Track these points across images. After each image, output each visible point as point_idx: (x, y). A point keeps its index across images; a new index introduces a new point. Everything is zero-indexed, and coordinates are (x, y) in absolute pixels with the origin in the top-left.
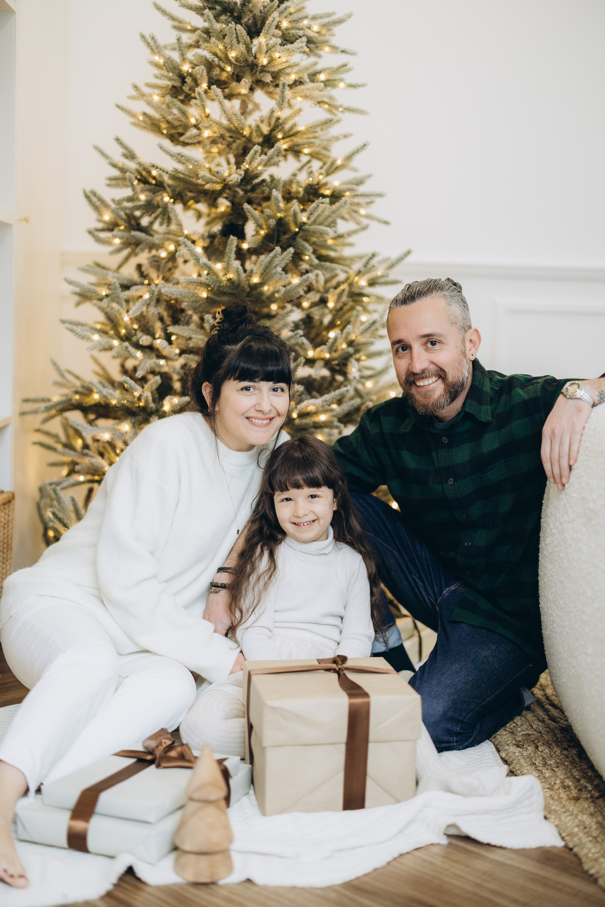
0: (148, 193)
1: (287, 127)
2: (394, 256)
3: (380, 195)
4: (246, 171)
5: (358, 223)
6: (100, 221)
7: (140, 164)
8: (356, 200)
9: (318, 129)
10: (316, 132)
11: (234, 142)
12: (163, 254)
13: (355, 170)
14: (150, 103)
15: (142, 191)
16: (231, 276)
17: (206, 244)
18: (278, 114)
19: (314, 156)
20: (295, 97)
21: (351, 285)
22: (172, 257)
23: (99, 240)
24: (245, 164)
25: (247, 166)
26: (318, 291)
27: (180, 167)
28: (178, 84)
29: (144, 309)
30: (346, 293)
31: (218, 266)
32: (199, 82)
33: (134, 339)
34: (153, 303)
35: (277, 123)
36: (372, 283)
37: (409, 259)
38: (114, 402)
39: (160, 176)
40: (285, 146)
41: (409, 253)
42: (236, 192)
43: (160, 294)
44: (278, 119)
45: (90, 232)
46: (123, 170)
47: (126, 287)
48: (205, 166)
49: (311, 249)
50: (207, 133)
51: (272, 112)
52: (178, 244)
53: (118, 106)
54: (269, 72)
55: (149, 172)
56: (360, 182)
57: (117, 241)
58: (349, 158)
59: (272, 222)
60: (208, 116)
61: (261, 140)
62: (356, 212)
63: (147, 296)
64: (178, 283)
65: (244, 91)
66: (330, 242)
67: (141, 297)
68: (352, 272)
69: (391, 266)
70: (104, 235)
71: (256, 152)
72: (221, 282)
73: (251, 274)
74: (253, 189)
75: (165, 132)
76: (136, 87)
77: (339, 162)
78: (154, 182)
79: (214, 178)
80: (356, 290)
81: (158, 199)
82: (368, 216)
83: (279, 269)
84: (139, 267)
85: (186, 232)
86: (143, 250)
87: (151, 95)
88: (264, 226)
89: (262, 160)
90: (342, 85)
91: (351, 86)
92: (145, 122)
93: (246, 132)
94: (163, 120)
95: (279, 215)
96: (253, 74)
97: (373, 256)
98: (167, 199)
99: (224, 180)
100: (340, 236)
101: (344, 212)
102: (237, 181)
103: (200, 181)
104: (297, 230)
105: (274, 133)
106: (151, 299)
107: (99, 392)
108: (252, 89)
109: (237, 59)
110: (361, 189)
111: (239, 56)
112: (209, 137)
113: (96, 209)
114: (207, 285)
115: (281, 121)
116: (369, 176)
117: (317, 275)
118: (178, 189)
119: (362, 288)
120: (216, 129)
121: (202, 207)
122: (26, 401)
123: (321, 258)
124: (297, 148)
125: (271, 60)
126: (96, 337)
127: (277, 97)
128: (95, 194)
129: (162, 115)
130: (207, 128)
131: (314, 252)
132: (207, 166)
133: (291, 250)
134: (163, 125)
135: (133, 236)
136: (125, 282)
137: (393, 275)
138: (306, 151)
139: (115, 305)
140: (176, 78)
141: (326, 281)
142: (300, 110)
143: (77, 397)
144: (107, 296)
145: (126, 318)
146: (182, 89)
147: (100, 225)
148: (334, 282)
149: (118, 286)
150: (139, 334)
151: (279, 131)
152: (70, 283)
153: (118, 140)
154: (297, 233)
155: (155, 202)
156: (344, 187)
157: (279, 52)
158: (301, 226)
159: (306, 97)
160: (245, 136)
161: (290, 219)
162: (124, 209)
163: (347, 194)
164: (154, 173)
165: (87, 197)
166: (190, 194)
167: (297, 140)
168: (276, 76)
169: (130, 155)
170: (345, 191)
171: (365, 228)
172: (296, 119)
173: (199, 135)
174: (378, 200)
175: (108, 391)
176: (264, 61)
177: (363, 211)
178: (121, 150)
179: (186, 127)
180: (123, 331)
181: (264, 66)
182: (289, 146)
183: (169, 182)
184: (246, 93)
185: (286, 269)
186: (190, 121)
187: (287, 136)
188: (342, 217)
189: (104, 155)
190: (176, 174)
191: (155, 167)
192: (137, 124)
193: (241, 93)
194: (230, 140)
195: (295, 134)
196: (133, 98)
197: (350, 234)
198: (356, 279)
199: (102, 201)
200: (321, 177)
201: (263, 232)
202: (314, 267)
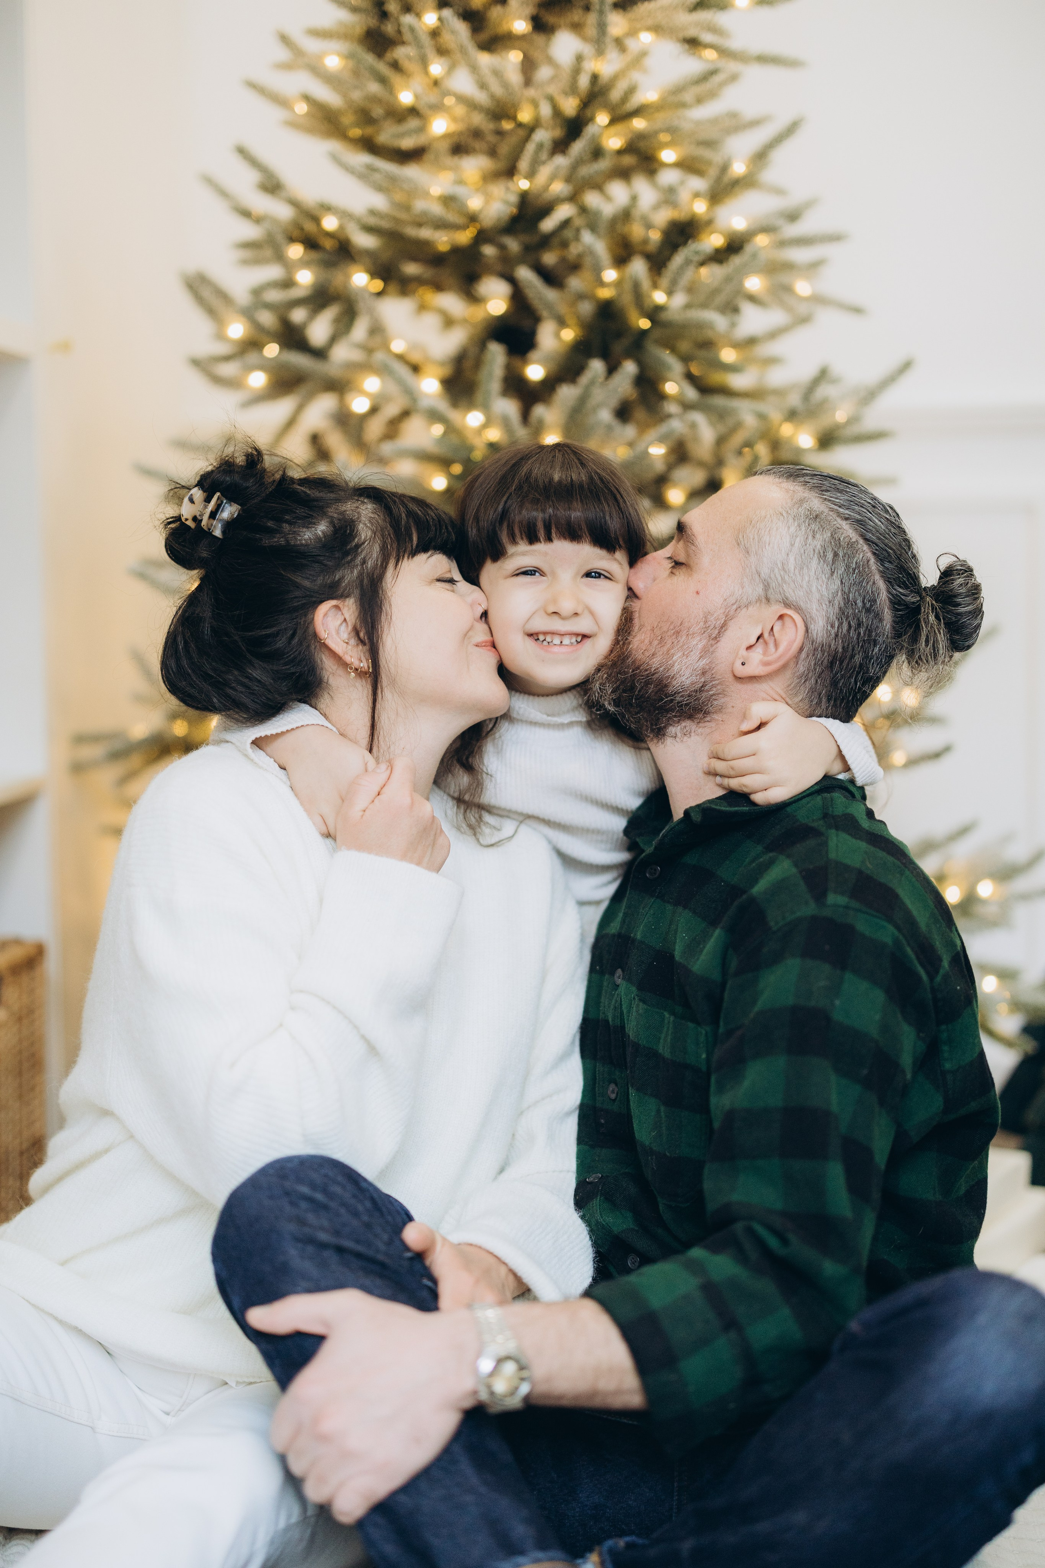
0: (315, 268)
1: (615, 95)
3: (835, 238)
4: (524, 197)
5: (789, 309)
6: (221, 337)
7: (294, 203)
8: (785, 255)
9: (688, 96)
10: (683, 105)
13: (779, 191)
14: (317, 70)
15: (304, 263)
16: (494, 435)
17: (446, 371)
18: (592, 65)
19: (688, 166)
20: (633, 33)
21: (775, 445)
23: (219, 381)
24: (515, 178)
25: (524, 184)
26: (701, 464)
27: (381, 203)
28: (372, 21)
31: (474, 419)
32: (416, 10)
35: (596, 89)
36: (826, 441)
39: (341, 227)
40: (614, 142)
41: (906, 366)
44: (595, 78)
45: (196, 363)
46: (258, 220)
48: (430, 193)
49: (676, 367)
50: (438, 127)
51: (579, 58)
53: (250, 84)
55: (316, 220)
56: (793, 216)
57: (258, 380)
58: (761, 157)
59: (586, 308)
60: (436, 85)
61: (559, 130)
62: (788, 289)
65: (521, 26)
66: (728, 355)
68: (775, 416)
69: (868, 397)
70: (228, 370)
71: (540, 146)
72: (471, 449)
73: (539, 428)
74: (545, 242)
75: (354, 134)
76: (285, 39)
77: (739, 168)
78: (328, 244)
79: (452, 217)
80: (785, 455)
81: (337, 279)
82: (818, 300)
83: (605, 415)
84: (315, 439)
85: (398, 346)
86: (314, 395)
87: (320, 57)
88: (571, 320)
89: (557, 168)
92: (308, 115)
93: (524, 115)
94: (347, 106)
95: (605, 293)
97: (823, 376)
98: (360, 279)
99: (473, 218)
100: (751, 342)
101: (754, 283)
102: (499, 220)
104: (644, 324)
105: (587, 112)
108: (540, 26)
110: (797, 228)
112: (445, 136)
113: (211, 312)
114: (444, 463)
115: (600, 83)
116: (811, 203)
117: (695, 425)
118: (383, 256)
119: (799, 451)
120: (457, 110)
121: (450, 301)
122: (81, 739)
123: (705, 388)
124: (646, 150)
127: (591, 30)
128: (204, 278)
129: (345, 96)
130: (438, 111)
131: (690, 377)
133: (630, 368)
134: (347, 119)
135: (292, 367)
137: (871, 421)
138: (668, 156)
141: (720, 441)
142: (643, 54)
146: (379, 27)
147: (222, 349)
148: (736, 441)
151: (600, 106)
152: (148, 473)
153: (242, 151)
154: (644, 333)
155: (332, 288)
156: (753, 227)
158: (655, 314)
159: (657, 29)
161: (627, 300)
162: (268, 306)
163: (762, 240)
164: (330, 223)
165: (190, 286)
166: (411, 269)
167: (639, 124)
169: (272, 185)
170: (753, 234)
171: (804, 320)
172: (636, 76)
173: (422, 129)
174: (836, 251)
177: (803, 288)
178: (252, 177)
179: (394, 114)
182: (626, 142)
183: (364, 241)
184: (526, 32)
185: (623, 413)
186: (396, 98)
187: (619, 117)
188: (752, 298)
189: (223, 193)
190: (372, 221)
191: (327, 208)
192: (294, 124)
193: (514, 32)
194: (491, 138)
195: (637, 112)
196: (286, 67)
197: (774, 334)
198: (787, 430)
199: (224, 296)
200: (700, 207)
201: (569, 335)
202: (687, 406)
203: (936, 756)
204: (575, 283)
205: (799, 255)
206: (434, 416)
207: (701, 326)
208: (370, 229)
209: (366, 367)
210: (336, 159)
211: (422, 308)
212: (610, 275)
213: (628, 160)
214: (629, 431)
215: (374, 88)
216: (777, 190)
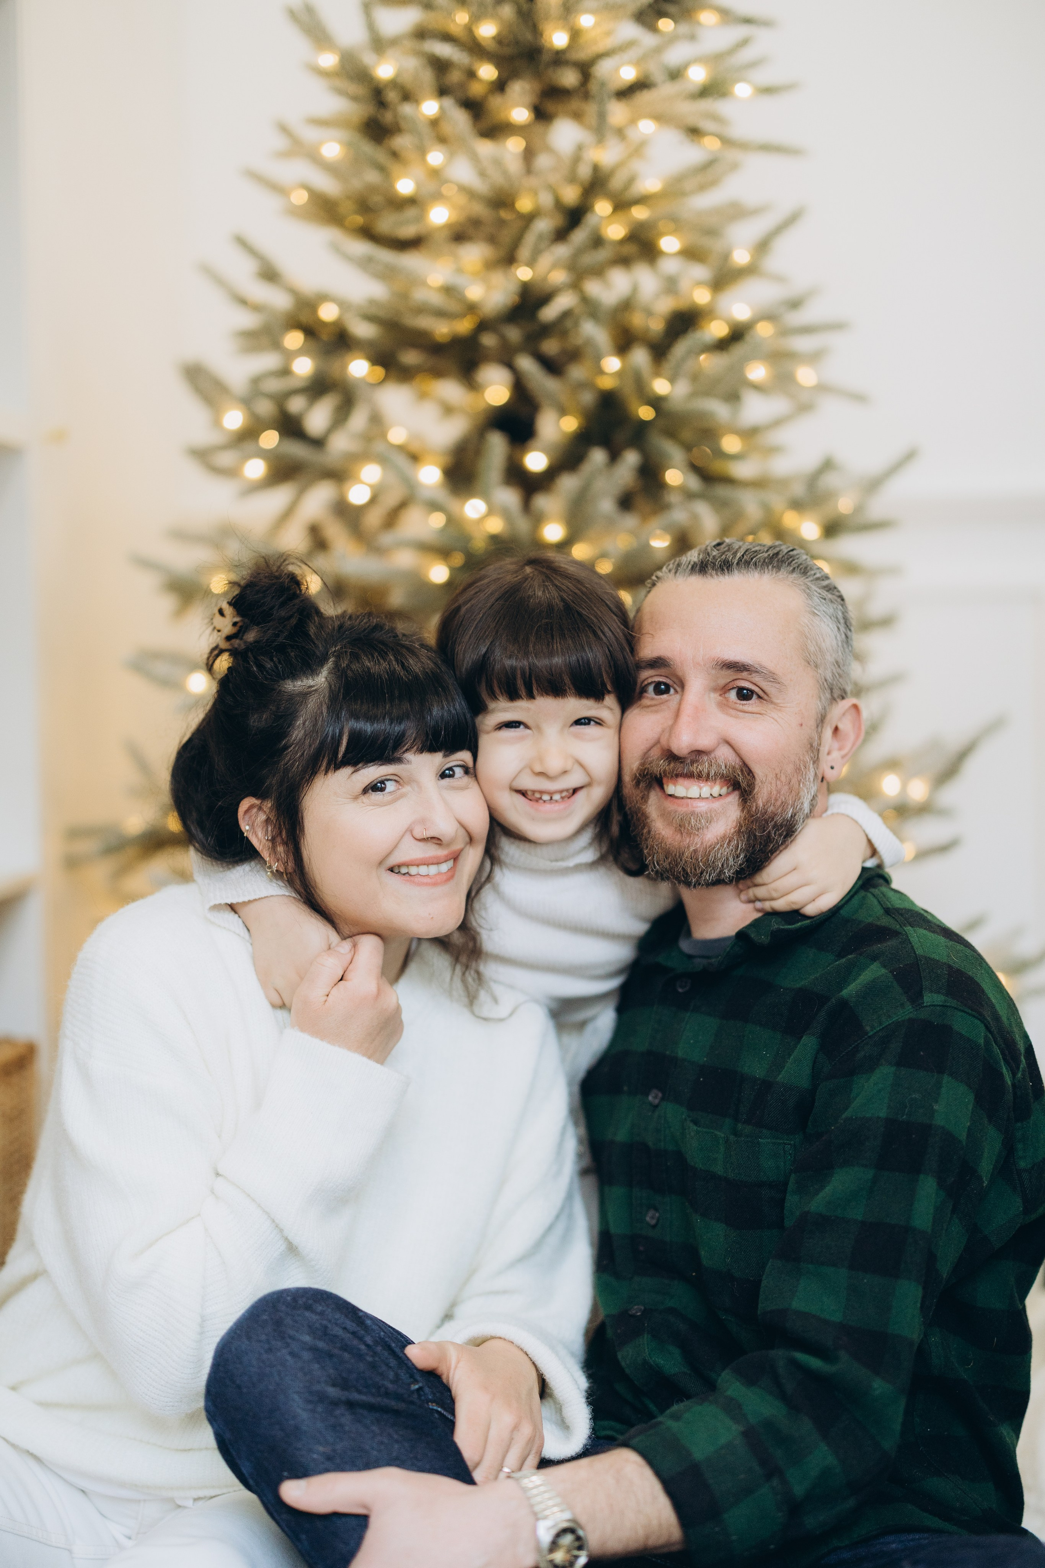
0: (314, 357)
1: (616, 183)
3: (836, 326)
4: (525, 284)
5: (791, 398)
6: (216, 428)
7: (293, 292)
8: (788, 344)
9: (689, 185)
10: (683, 194)
14: (315, 158)
15: (302, 352)
16: (495, 526)
17: (445, 460)
18: (593, 154)
19: (689, 255)
20: (633, 121)
21: (779, 533)
23: (215, 470)
24: (516, 266)
25: (524, 273)
27: (380, 292)
28: (371, 110)
31: (475, 508)
32: (416, 99)
35: (597, 178)
36: (832, 530)
39: (340, 317)
40: (615, 231)
41: (910, 456)
44: (596, 168)
45: (194, 453)
46: (257, 308)
49: (678, 456)
50: (438, 215)
51: (580, 148)
52: (385, 465)
53: (251, 175)
54: (569, 63)
55: (315, 310)
56: (795, 304)
57: (256, 469)
58: (762, 247)
59: (588, 398)
60: (435, 175)
61: (559, 219)
62: (790, 378)
65: (520, 115)
66: (731, 444)
68: (778, 504)
69: (872, 487)
70: (226, 459)
71: (540, 237)
72: (471, 540)
73: (539, 519)
74: (546, 331)
75: (350, 221)
76: (284, 129)
77: (741, 258)
78: (327, 332)
79: (453, 306)
81: (337, 368)
82: (822, 388)
83: (607, 505)
84: (313, 530)
85: (397, 436)
86: (314, 483)
87: (320, 144)
88: (572, 408)
89: (559, 256)
90: (742, 90)
91: (767, 90)
92: (307, 204)
93: (523, 203)
94: (346, 195)
95: (606, 383)
96: (537, 74)
97: (828, 465)
98: (359, 368)
99: (471, 308)
100: (755, 430)
101: (757, 372)
102: (502, 310)
104: (646, 413)
105: (587, 201)
108: (542, 115)
109: (499, 39)
110: (799, 317)
112: (445, 225)
113: (207, 399)
114: (443, 552)
115: (602, 172)
116: (813, 292)
117: (698, 515)
118: (384, 345)
120: (458, 200)
121: (450, 389)
122: (75, 833)
123: (708, 478)
124: (647, 239)
125: (575, 35)
126: (197, 682)
127: (591, 118)
128: (202, 369)
129: (344, 184)
130: (438, 201)
131: (693, 466)
133: (631, 458)
134: (347, 207)
137: (877, 508)
138: (669, 244)
140: (366, 96)
141: (724, 528)
142: (644, 144)
146: (378, 116)
147: (218, 439)
151: (601, 195)
152: (145, 563)
153: (240, 241)
154: (648, 423)
155: (330, 377)
156: (755, 316)
158: (658, 403)
159: (659, 118)
160: (517, 212)
161: (628, 390)
162: (266, 395)
163: (764, 330)
164: (328, 313)
165: (189, 377)
166: (410, 357)
168: (585, 69)
169: (270, 274)
170: (756, 323)
171: (806, 409)
172: (637, 166)
173: (421, 217)
174: (839, 339)
176: (559, 39)
177: (806, 376)
178: (250, 265)
181: (559, 53)
182: (627, 232)
183: (363, 330)
184: (527, 122)
185: (626, 502)
186: (396, 187)
187: (621, 206)
188: (757, 387)
189: (220, 282)
190: (372, 310)
191: (325, 297)
192: (293, 213)
193: (514, 120)
194: (492, 227)
195: (638, 201)
196: (285, 155)
197: (777, 423)
198: (790, 519)
199: (221, 385)
200: (702, 297)
201: (570, 424)
202: (690, 496)
203: (944, 849)
204: (577, 372)
205: (802, 344)
206: (434, 506)
207: (702, 415)
208: (370, 318)
209: (364, 456)
210: (336, 249)
211: (423, 396)
212: (612, 364)
213: (630, 249)
214: (630, 521)
215: (372, 177)
216: (779, 279)
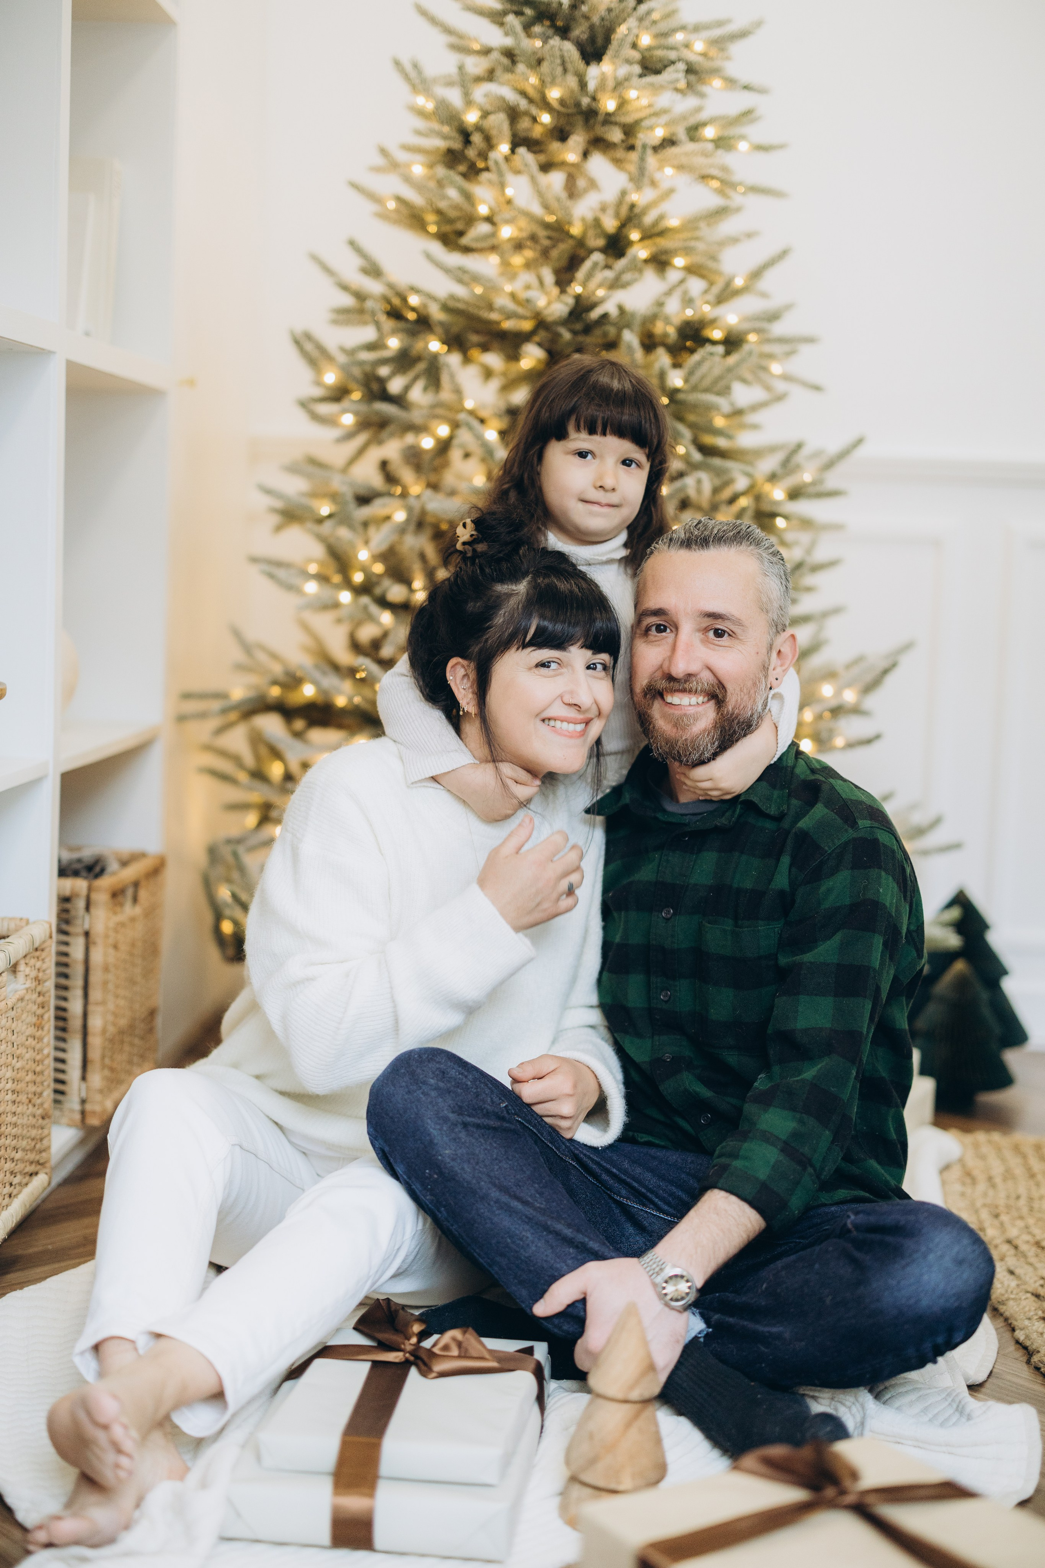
0: (400, 335)
1: (648, 219)
2: (833, 447)
3: (809, 340)
4: (578, 298)
5: (768, 389)
6: (319, 383)
7: (391, 286)
8: (767, 348)
9: (703, 224)
10: (699, 229)
11: (554, 246)
12: (427, 443)
14: (408, 179)
15: (394, 332)
17: (503, 424)
18: (634, 197)
19: (691, 270)
20: (661, 168)
21: (758, 498)
22: (444, 446)
23: (316, 418)
24: (573, 285)
25: (577, 289)
26: (699, 509)
27: (460, 291)
28: (457, 145)
29: (394, 538)
30: (750, 513)
32: (494, 141)
33: (378, 591)
34: (412, 527)
35: (633, 215)
36: (794, 494)
37: (861, 453)
38: (341, 701)
39: (425, 306)
40: (644, 255)
41: (859, 442)
42: (558, 335)
43: (423, 513)
44: (632, 206)
45: (302, 404)
46: (360, 296)
47: (364, 500)
48: (503, 290)
49: (687, 433)
50: (506, 232)
51: (624, 193)
52: (455, 426)
53: (355, 186)
54: (616, 124)
55: (404, 300)
56: (773, 317)
57: (348, 420)
58: (756, 274)
60: (509, 202)
61: (601, 242)
62: (765, 369)
63: (400, 516)
64: (452, 493)
65: (572, 157)
66: (719, 422)
67: (388, 518)
68: (760, 476)
69: (830, 465)
70: (326, 410)
71: (596, 264)
74: (588, 329)
75: (433, 229)
76: (383, 152)
77: (739, 282)
78: (411, 316)
79: (520, 310)
80: (766, 507)
81: (419, 346)
82: (786, 377)
84: (384, 465)
85: (469, 404)
86: (392, 435)
87: (408, 165)
89: (605, 279)
90: (743, 146)
91: (760, 148)
92: (397, 211)
93: (576, 230)
94: (429, 207)
96: (589, 128)
97: (799, 446)
98: (435, 346)
99: (539, 314)
100: (737, 412)
101: (745, 369)
102: (560, 317)
103: (494, 316)
105: (625, 231)
106: (408, 521)
107: (315, 683)
108: (585, 155)
109: (562, 102)
110: (778, 329)
111: (564, 97)
112: (510, 239)
113: (312, 363)
115: (637, 210)
116: (788, 307)
117: (699, 482)
118: (455, 329)
119: (776, 502)
120: (523, 223)
121: (493, 360)
122: (187, 696)
123: (706, 450)
124: (664, 258)
125: (622, 104)
126: (311, 587)
127: (632, 168)
128: (308, 336)
129: (428, 200)
130: (508, 222)
131: (695, 440)
132: (508, 288)
134: (431, 218)
135: (378, 413)
136: (362, 492)
137: (832, 481)
138: (679, 262)
139: (344, 533)
140: (454, 134)
141: (715, 492)
142: (671, 191)
143: (275, 692)
144: (330, 516)
145: (363, 555)
146: (463, 151)
147: (318, 392)
148: (726, 494)
149: (349, 497)
150: (386, 583)
151: (635, 227)
152: (268, 492)
153: (352, 243)
155: (414, 352)
156: (745, 326)
157: (636, 88)
158: (673, 394)
159: (680, 168)
160: (572, 237)
162: (361, 363)
163: (752, 338)
164: (414, 300)
165: (297, 342)
166: (474, 338)
167: (664, 243)
168: (629, 130)
169: (373, 270)
170: (747, 332)
171: (780, 398)
172: (665, 207)
173: (494, 235)
174: (805, 350)
175: (331, 681)
176: (609, 105)
177: (776, 368)
178: (356, 261)
179: (471, 220)
180: (358, 578)
181: (608, 115)
182: (651, 254)
183: (436, 313)
184: (576, 161)
186: (476, 210)
187: (647, 236)
189: (328, 270)
190: (452, 304)
191: (415, 290)
192: (384, 216)
193: (568, 161)
194: (546, 243)
195: (662, 233)
196: (377, 170)
197: (755, 408)
198: (767, 487)
199: (322, 350)
200: (706, 308)
202: (694, 466)
203: (868, 742)
205: (777, 349)
208: (447, 309)
209: (435, 418)
210: (429, 257)
216: (764, 295)
